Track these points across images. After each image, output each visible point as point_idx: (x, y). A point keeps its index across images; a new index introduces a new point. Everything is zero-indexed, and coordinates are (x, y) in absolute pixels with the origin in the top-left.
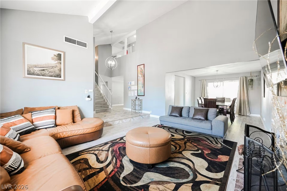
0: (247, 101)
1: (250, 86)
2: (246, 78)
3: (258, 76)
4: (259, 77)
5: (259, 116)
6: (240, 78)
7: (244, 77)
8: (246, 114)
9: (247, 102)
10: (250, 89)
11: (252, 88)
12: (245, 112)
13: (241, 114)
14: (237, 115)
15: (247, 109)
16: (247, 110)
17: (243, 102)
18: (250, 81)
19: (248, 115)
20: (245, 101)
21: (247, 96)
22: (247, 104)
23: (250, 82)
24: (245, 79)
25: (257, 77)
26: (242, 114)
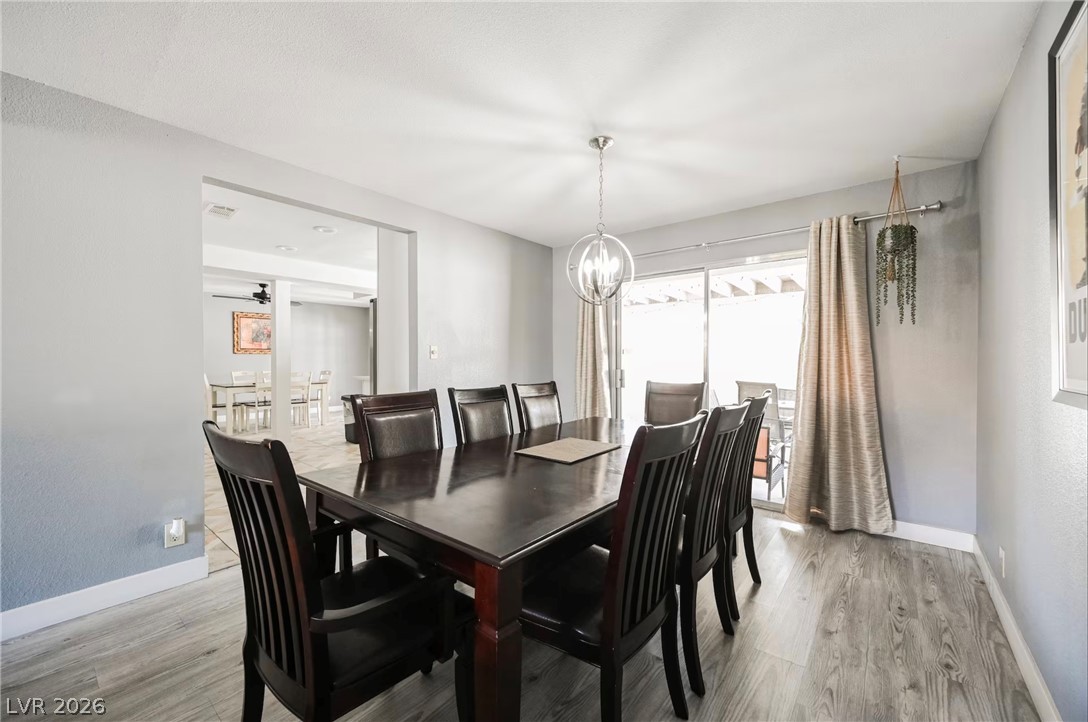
0: (869, 420)
1: (892, 286)
2: (859, 224)
3: (958, 203)
4: (966, 211)
5: (964, 542)
6: (813, 227)
7: (844, 222)
8: (864, 518)
9: (870, 426)
10: (890, 311)
11: (907, 309)
12: (856, 508)
13: (828, 513)
14: (797, 528)
15: (871, 481)
16: (872, 490)
17: (841, 424)
18: (889, 242)
19: (875, 528)
20: (854, 416)
21: (865, 378)
22: (872, 436)
23: (894, 251)
24: (855, 235)
25: (951, 215)
26: (833, 525)
